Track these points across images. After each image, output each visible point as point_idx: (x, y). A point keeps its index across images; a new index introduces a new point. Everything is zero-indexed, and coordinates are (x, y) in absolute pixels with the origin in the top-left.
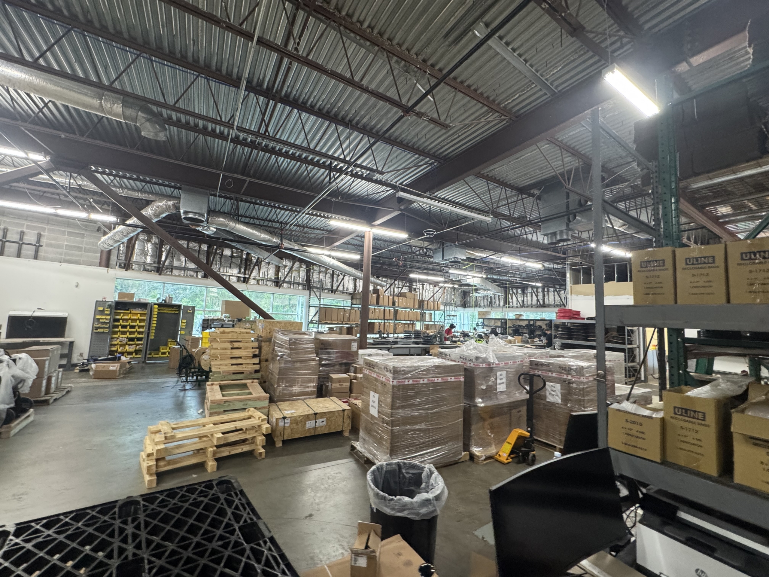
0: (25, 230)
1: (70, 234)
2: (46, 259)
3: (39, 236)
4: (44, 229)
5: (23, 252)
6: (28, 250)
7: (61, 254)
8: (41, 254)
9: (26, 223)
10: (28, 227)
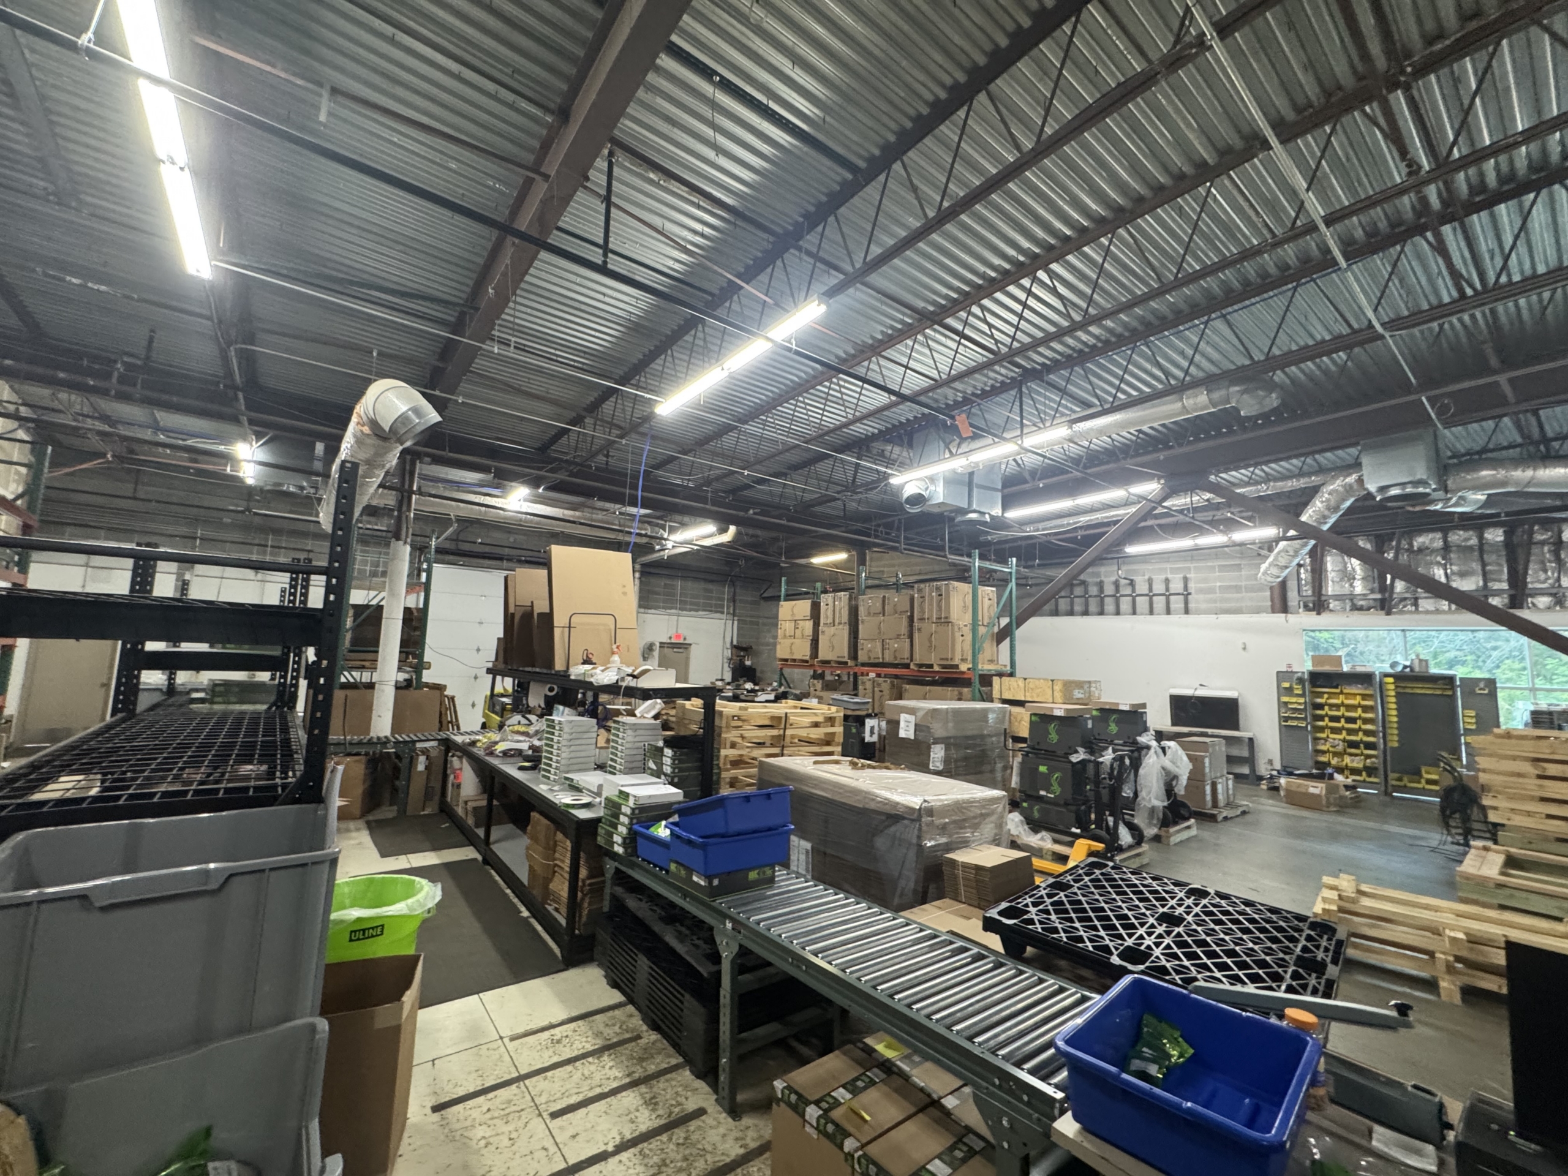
0: (1170, 576)
1: (1222, 568)
2: (1199, 612)
3: (1186, 580)
4: (1189, 569)
5: (1172, 606)
6: (1177, 603)
7: (1215, 601)
8: (1191, 606)
9: (1168, 566)
10: (1173, 571)
